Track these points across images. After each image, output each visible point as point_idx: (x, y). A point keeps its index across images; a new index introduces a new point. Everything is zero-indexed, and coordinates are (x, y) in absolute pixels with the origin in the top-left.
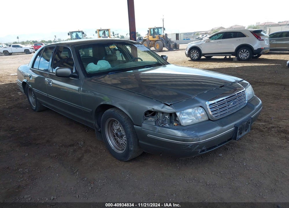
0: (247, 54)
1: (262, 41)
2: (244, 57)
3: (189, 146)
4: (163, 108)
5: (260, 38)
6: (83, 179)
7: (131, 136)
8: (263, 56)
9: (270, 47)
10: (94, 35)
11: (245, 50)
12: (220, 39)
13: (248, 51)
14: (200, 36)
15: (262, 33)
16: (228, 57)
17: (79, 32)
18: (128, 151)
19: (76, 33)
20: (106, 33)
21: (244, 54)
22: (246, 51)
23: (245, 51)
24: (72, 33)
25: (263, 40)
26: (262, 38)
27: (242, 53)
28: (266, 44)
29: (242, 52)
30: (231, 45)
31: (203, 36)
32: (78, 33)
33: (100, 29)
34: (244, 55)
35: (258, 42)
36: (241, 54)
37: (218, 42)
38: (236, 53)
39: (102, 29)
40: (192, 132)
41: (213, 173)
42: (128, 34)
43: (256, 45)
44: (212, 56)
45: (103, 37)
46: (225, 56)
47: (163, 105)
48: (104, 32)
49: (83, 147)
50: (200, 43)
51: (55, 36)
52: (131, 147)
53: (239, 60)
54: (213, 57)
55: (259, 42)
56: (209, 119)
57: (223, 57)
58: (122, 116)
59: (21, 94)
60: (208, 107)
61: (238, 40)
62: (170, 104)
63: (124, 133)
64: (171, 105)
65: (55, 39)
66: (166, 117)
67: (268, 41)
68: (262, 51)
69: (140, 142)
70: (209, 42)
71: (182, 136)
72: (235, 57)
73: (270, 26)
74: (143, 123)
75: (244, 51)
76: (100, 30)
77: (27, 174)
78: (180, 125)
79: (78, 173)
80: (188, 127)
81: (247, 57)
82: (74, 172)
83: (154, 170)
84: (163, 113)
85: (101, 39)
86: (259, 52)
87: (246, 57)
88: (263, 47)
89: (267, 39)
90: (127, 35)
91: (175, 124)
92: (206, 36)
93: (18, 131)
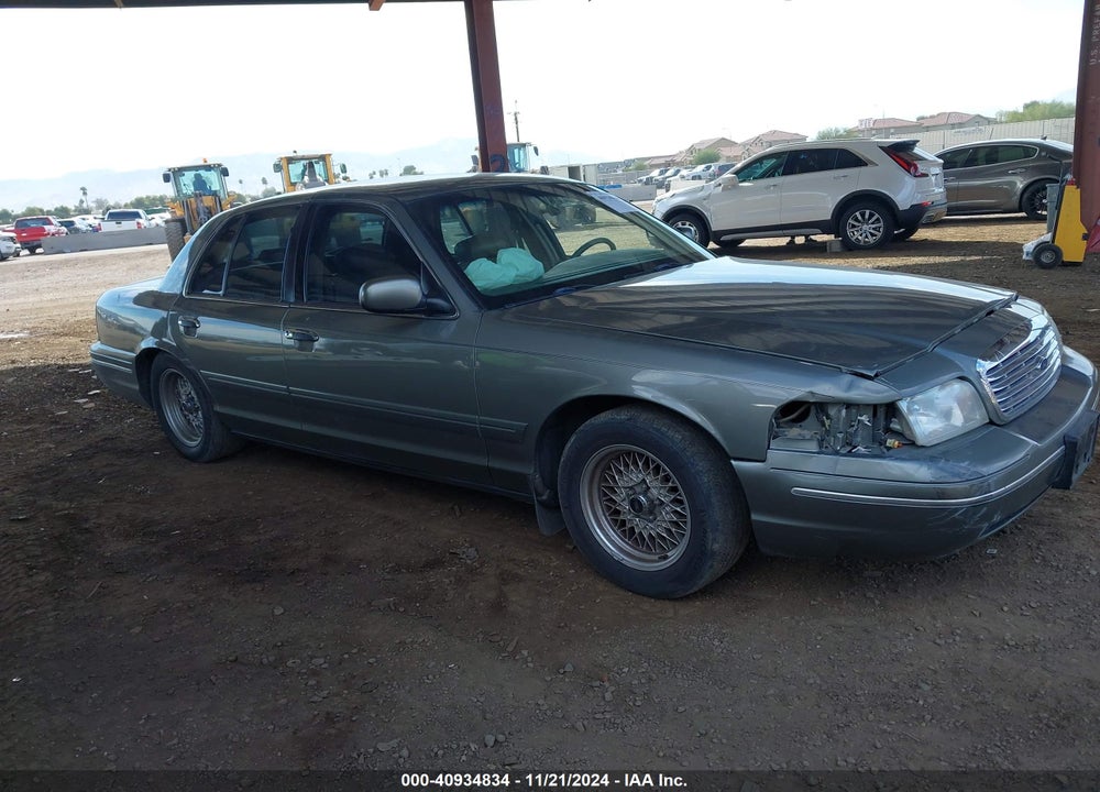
0: (874, 226)
1: (919, 179)
2: (866, 237)
3: (956, 510)
4: (850, 387)
5: (916, 168)
6: (562, 671)
7: (714, 500)
8: (922, 234)
9: (947, 197)
10: (241, 182)
11: (868, 212)
12: (769, 177)
13: (877, 216)
14: (655, 173)
15: (917, 150)
16: (800, 240)
17: (208, 168)
18: (697, 555)
19: (194, 172)
20: (319, 168)
21: (865, 227)
22: (871, 216)
23: (867, 217)
24: (179, 172)
25: (927, 175)
26: (921, 168)
27: (859, 222)
28: (932, 189)
29: (857, 220)
30: (818, 196)
31: (667, 175)
32: (202, 173)
33: (292, 155)
34: (865, 229)
35: (909, 181)
36: (854, 226)
37: (768, 187)
38: (835, 225)
39: (300, 154)
40: (962, 464)
41: (1006, 609)
42: (374, 173)
43: (905, 193)
44: (742, 240)
45: (306, 186)
46: (789, 238)
47: (849, 378)
48: (311, 165)
49: (482, 565)
50: (700, 194)
51: (83, 189)
52: (714, 539)
53: (850, 249)
54: (748, 243)
55: (914, 181)
56: (991, 423)
57: (783, 241)
58: (670, 433)
59: (92, 405)
60: (986, 381)
61: (838, 178)
62: (875, 372)
63: (665, 496)
64: (876, 375)
65: (82, 202)
66: (863, 418)
67: (941, 179)
68: (926, 215)
69: (754, 517)
70: (735, 186)
71: (933, 480)
72: (832, 237)
73: (892, 131)
74: (769, 448)
75: (863, 215)
76: (290, 160)
77: (329, 675)
78: (913, 444)
79: (525, 653)
80: (941, 448)
81: (878, 237)
82: (510, 649)
83: (797, 618)
84: (849, 405)
85: (301, 191)
86: (917, 216)
87: (872, 235)
88: (928, 200)
89: (938, 170)
90: (371, 178)
91: (891, 442)
92: (678, 171)
93: (181, 534)
